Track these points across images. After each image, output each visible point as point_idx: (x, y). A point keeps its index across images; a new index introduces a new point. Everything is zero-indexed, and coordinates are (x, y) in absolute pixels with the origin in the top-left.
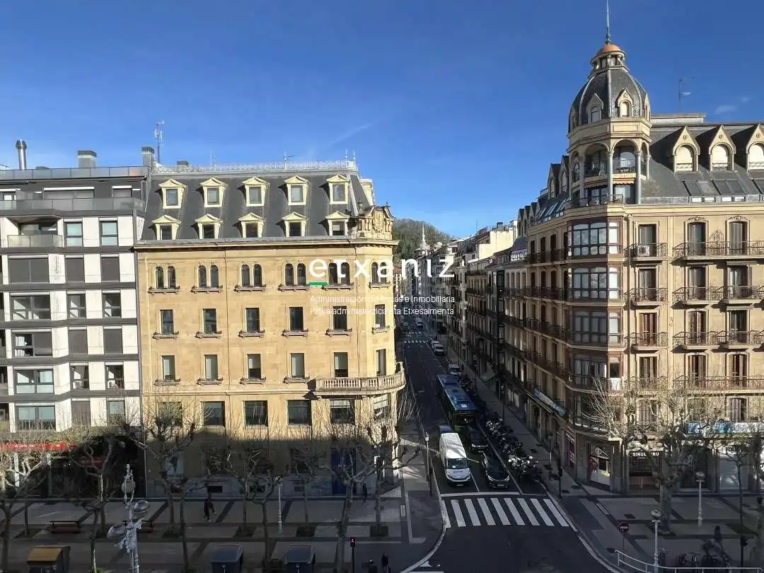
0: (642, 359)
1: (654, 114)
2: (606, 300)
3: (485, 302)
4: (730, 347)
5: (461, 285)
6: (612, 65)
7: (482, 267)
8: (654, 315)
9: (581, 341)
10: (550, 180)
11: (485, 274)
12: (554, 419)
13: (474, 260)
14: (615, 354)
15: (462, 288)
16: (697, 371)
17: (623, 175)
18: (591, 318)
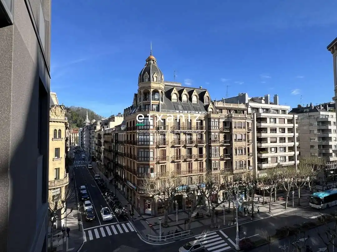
0: (161, 166)
1: (165, 81)
2: (149, 145)
3: (111, 147)
4: (187, 160)
5: (102, 139)
6: (152, 63)
7: (110, 132)
8: (165, 150)
9: (141, 160)
10: (134, 99)
11: (111, 135)
12: (133, 192)
13: (108, 129)
14: (152, 164)
15: (102, 141)
16: (178, 169)
17: (155, 101)
18: (144, 151)
